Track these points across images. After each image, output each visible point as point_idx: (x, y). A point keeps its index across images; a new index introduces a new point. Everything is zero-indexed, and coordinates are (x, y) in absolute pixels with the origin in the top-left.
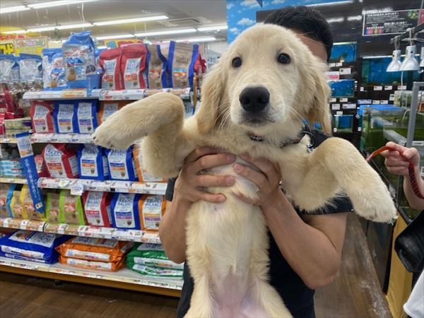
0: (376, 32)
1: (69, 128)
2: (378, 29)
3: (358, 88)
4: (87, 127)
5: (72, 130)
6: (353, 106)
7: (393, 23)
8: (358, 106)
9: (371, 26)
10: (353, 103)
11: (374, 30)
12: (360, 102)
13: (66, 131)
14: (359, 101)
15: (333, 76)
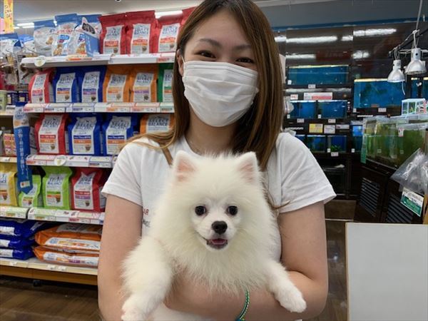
1: (67, 98)
3: (351, 110)
4: (90, 96)
5: (70, 100)
6: (346, 127)
8: (351, 126)
10: (346, 124)
12: (354, 123)
13: (64, 100)
14: (352, 122)
15: (326, 97)
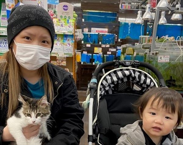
0: (127, 7)
2: (128, 6)
3: (117, 39)
6: (114, 50)
7: (136, 3)
8: (117, 50)
9: (125, 4)
10: (114, 48)
11: (126, 6)
12: (118, 48)
15: (104, 31)
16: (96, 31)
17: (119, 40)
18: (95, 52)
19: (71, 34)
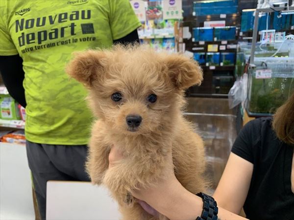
3: (239, 33)
10: (234, 44)
14: (239, 43)
15: (220, 25)
16: (211, 25)
17: (241, 34)
18: (209, 50)
19: (172, 37)
